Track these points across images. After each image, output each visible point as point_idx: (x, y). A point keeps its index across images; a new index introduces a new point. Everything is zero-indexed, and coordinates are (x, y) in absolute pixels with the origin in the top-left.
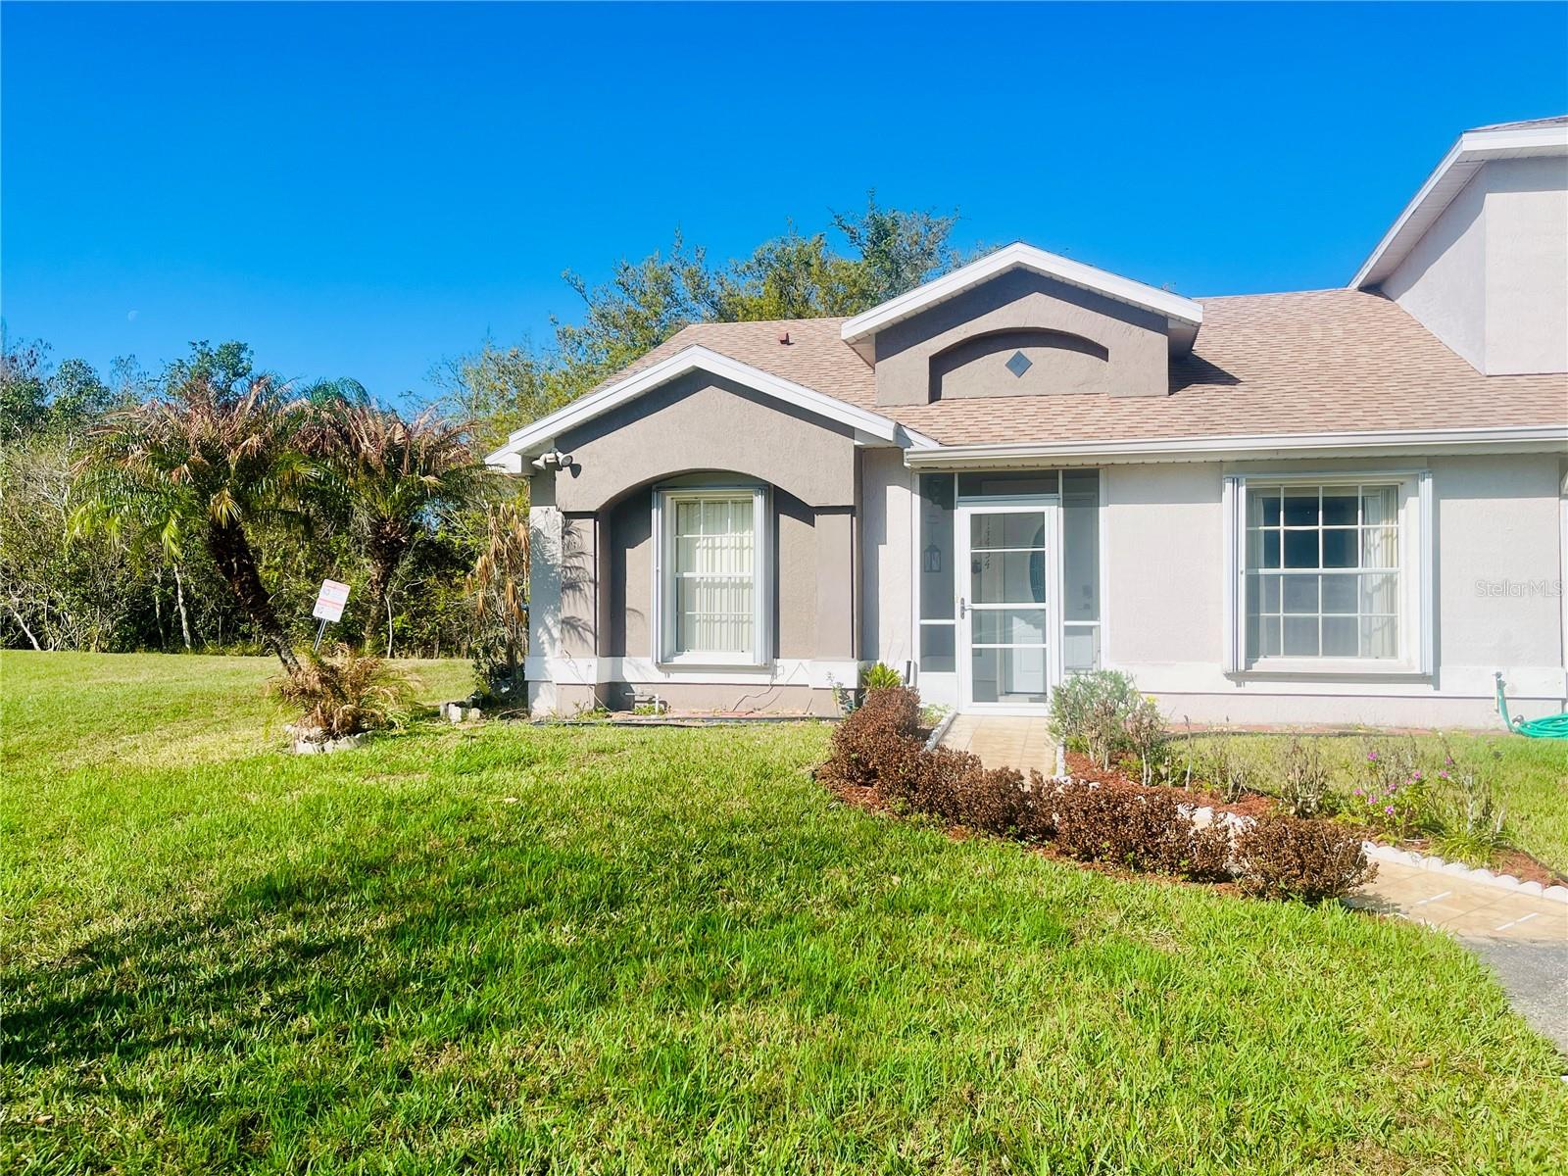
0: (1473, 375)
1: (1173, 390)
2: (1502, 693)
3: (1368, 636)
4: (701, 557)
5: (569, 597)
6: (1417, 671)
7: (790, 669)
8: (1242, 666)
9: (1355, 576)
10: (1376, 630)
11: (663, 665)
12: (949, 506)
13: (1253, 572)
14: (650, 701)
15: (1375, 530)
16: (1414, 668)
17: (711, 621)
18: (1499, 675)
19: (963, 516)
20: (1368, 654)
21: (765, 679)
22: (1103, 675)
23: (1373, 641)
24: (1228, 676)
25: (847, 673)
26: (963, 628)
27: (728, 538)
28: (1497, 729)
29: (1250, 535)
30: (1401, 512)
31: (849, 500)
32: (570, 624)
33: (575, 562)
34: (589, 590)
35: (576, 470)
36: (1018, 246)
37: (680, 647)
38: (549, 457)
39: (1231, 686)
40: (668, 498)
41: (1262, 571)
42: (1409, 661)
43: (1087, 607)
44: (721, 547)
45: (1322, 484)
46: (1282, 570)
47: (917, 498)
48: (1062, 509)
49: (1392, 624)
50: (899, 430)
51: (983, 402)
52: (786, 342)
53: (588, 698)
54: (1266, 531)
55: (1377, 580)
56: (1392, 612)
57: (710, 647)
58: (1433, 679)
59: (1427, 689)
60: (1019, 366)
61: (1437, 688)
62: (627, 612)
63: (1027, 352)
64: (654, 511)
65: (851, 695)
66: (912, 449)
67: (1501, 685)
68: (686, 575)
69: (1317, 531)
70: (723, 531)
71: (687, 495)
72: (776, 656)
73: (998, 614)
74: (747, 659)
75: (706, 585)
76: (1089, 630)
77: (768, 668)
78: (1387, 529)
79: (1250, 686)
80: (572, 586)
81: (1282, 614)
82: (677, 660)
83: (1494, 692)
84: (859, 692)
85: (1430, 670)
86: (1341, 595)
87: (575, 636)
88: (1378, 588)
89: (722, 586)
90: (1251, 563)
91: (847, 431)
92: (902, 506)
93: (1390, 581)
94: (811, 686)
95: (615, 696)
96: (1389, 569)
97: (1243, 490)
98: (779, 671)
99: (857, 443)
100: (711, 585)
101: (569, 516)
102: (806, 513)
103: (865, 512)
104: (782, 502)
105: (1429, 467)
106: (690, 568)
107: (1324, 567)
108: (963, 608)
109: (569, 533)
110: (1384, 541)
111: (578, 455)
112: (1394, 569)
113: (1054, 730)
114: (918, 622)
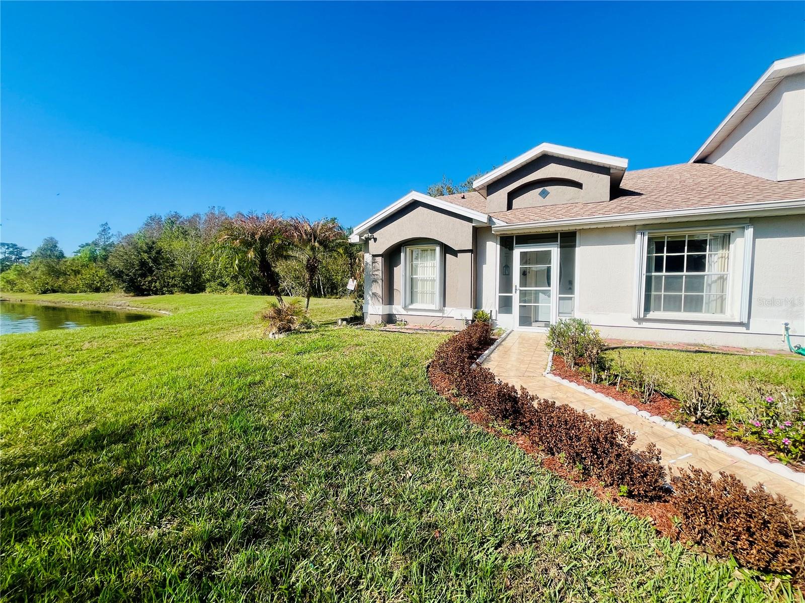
0: (769, 182)
1: (611, 199)
2: (788, 333)
3: (708, 303)
4: (419, 270)
5: (374, 285)
6: (737, 320)
7: (449, 311)
8: (642, 316)
9: (703, 276)
10: (712, 301)
11: (405, 308)
12: (511, 249)
13: (648, 274)
14: (402, 321)
15: (715, 254)
16: (734, 319)
17: (423, 293)
18: (786, 324)
19: (517, 252)
20: (708, 311)
21: (440, 314)
22: (574, 320)
23: (710, 305)
24: (634, 319)
25: (469, 314)
26: (516, 297)
27: (429, 263)
28: (783, 350)
29: (649, 259)
30: (731, 246)
31: (471, 248)
32: (374, 294)
33: (376, 273)
34: (380, 282)
35: (375, 240)
36: (544, 144)
37: (412, 302)
38: (366, 235)
39: (636, 324)
40: (408, 249)
41: (653, 274)
42: (732, 316)
43: (570, 289)
44: (427, 267)
45: (686, 234)
46: (664, 273)
47: (499, 246)
48: (559, 249)
49: (722, 299)
50: (490, 219)
51: (528, 209)
52: (463, 198)
53: (379, 319)
54: (656, 256)
55: (714, 278)
56: (722, 292)
57: (422, 302)
58: (746, 325)
59: (743, 329)
60: (544, 194)
61: (748, 328)
62: (395, 291)
63: (548, 188)
64: (402, 254)
65: (470, 322)
66: (495, 226)
67: (787, 329)
68: (414, 276)
69: (684, 256)
70: (427, 260)
71: (414, 248)
72: (444, 306)
73: (533, 292)
74: (433, 307)
75: (421, 280)
76: (570, 299)
77: (441, 311)
78: (722, 254)
79: (645, 325)
80: (375, 281)
81: (663, 293)
82: (411, 307)
83: (783, 332)
84: (473, 321)
85: (745, 321)
86: (695, 285)
87: (376, 300)
88: (716, 281)
89: (427, 280)
90: (649, 270)
91: (469, 220)
92: (492, 250)
93: (722, 279)
94: (455, 318)
95: (390, 319)
96: (722, 273)
97: (646, 238)
98: (445, 312)
99: (473, 225)
100: (423, 280)
101: (374, 256)
102: (455, 253)
103: (477, 251)
104: (447, 250)
105: (750, 223)
106: (416, 274)
107: (687, 271)
108: (516, 289)
109: (375, 262)
110: (720, 259)
111: (376, 235)
112: (726, 272)
113: (548, 345)
114: (498, 294)
